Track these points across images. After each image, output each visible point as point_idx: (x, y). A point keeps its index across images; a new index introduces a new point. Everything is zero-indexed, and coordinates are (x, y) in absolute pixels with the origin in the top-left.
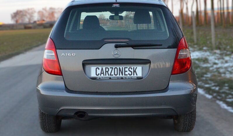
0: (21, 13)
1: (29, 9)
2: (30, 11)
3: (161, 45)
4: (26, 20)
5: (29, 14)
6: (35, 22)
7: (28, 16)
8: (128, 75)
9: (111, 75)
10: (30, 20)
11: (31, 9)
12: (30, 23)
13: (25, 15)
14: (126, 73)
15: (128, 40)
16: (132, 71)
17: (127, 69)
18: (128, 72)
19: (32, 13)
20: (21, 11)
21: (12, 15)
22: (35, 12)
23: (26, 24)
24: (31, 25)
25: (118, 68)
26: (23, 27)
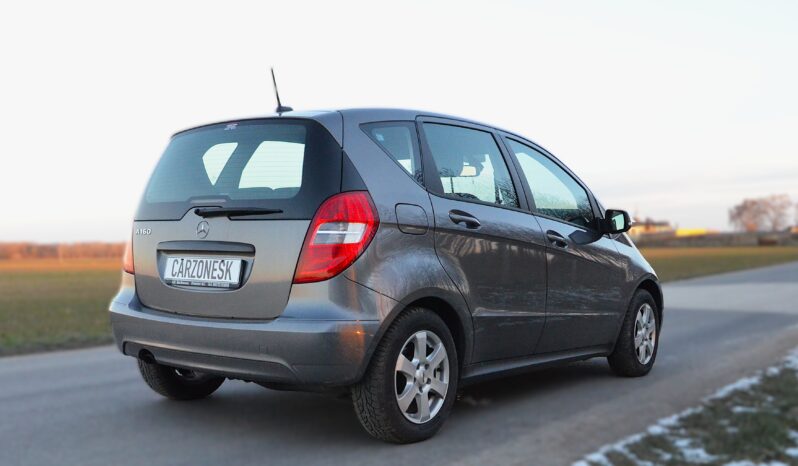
0: (755, 207)
1: (774, 198)
2: (778, 202)
3: (281, 212)
4: (766, 224)
5: (774, 208)
6: (789, 229)
7: (772, 214)
8: (217, 279)
9: (192, 276)
10: (775, 223)
11: (781, 197)
12: (774, 231)
13: (765, 212)
14: (215, 274)
15: (224, 201)
16: (224, 268)
17: (217, 266)
18: (219, 272)
19: (783, 207)
20: (754, 203)
21: (731, 212)
22: (789, 204)
23: (765, 233)
24: (775, 237)
25: (204, 260)
26: (754, 240)
